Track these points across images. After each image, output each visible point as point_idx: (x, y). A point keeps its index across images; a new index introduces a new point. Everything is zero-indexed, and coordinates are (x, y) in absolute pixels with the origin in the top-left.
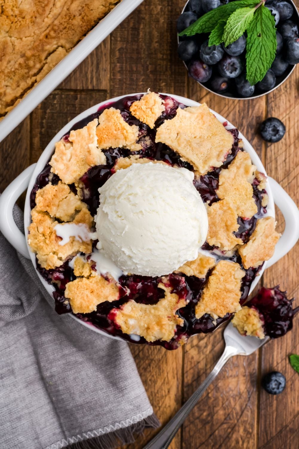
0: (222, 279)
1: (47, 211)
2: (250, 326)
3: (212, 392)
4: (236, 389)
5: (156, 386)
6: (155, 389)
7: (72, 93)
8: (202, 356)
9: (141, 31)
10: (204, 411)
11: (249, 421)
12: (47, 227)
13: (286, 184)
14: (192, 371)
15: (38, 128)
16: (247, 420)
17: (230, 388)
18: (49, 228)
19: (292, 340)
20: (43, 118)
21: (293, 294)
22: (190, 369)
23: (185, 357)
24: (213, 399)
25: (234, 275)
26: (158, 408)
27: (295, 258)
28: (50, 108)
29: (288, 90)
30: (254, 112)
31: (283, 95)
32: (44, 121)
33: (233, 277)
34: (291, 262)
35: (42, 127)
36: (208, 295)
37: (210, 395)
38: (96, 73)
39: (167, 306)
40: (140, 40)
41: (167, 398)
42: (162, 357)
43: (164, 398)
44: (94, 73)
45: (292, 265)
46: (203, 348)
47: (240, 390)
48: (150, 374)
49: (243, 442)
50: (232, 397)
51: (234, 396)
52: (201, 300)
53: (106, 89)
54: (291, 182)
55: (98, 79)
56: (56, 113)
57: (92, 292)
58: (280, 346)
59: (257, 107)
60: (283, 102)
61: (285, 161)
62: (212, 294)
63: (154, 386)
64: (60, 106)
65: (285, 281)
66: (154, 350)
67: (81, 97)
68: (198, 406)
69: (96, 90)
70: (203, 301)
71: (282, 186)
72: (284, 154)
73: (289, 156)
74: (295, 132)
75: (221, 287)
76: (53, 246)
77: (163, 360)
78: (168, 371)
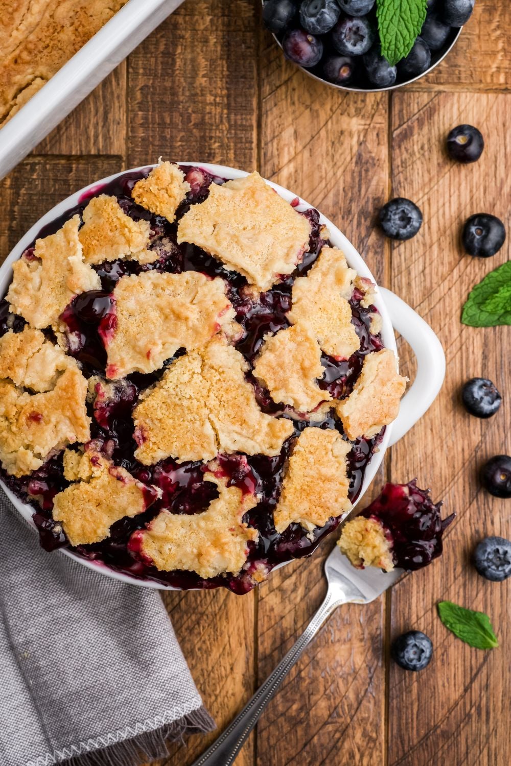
0: (311, 459)
1: (8, 378)
2: (369, 550)
3: (307, 669)
4: (348, 664)
5: (210, 658)
6: (207, 664)
7: (63, 162)
8: (288, 607)
9: (179, 58)
10: (294, 702)
11: (371, 720)
12: (12, 404)
13: (427, 311)
14: (271, 632)
15: (5, 220)
16: (369, 717)
17: (338, 662)
18: (15, 405)
19: (442, 577)
20: (14, 203)
21: (443, 497)
22: (268, 629)
23: (259, 608)
24: (308, 681)
25: (332, 451)
26: (213, 698)
27: (444, 436)
28: (26, 186)
29: (426, 154)
30: (370, 190)
31: (418, 162)
32: (16, 208)
33: (330, 453)
34: (437, 442)
35: (13, 219)
36: (292, 490)
37: (303, 674)
38: (103, 127)
39: (226, 511)
40: (177, 72)
41: (229, 679)
42: (220, 609)
43: (224, 680)
44: (100, 128)
45: (439, 448)
46: (289, 592)
47: (354, 665)
48: (199, 638)
49: (362, 756)
50: (341, 677)
51: (345, 676)
52: (281, 499)
53: (119, 153)
54: (435, 306)
55: (107, 138)
56: (36, 195)
57: (99, 505)
58: (421, 588)
59: (374, 182)
60: (418, 174)
61: (423, 271)
62: (298, 487)
63: (207, 659)
64: (42, 183)
65: (428, 476)
66: (205, 597)
67: (77, 168)
68: (283, 692)
69: (103, 156)
70: (284, 501)
71: (420, 314)
72: (421, 260)
73: (431, 264)
74: (439, 224)
75: (312, 473)
76: (23, 436)
77: (220, 613)
78: (230, 633)
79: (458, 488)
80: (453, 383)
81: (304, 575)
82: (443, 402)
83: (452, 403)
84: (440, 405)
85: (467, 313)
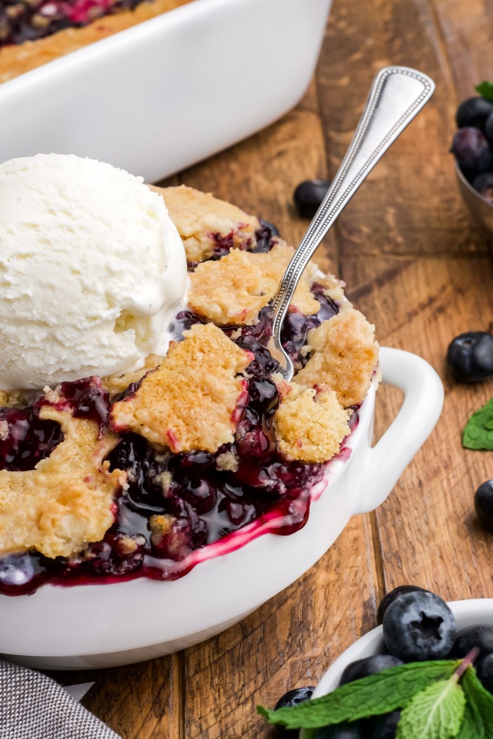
82: (453, 527)
83: (466, 527)
84: (449, 530)
85: (469, 436)
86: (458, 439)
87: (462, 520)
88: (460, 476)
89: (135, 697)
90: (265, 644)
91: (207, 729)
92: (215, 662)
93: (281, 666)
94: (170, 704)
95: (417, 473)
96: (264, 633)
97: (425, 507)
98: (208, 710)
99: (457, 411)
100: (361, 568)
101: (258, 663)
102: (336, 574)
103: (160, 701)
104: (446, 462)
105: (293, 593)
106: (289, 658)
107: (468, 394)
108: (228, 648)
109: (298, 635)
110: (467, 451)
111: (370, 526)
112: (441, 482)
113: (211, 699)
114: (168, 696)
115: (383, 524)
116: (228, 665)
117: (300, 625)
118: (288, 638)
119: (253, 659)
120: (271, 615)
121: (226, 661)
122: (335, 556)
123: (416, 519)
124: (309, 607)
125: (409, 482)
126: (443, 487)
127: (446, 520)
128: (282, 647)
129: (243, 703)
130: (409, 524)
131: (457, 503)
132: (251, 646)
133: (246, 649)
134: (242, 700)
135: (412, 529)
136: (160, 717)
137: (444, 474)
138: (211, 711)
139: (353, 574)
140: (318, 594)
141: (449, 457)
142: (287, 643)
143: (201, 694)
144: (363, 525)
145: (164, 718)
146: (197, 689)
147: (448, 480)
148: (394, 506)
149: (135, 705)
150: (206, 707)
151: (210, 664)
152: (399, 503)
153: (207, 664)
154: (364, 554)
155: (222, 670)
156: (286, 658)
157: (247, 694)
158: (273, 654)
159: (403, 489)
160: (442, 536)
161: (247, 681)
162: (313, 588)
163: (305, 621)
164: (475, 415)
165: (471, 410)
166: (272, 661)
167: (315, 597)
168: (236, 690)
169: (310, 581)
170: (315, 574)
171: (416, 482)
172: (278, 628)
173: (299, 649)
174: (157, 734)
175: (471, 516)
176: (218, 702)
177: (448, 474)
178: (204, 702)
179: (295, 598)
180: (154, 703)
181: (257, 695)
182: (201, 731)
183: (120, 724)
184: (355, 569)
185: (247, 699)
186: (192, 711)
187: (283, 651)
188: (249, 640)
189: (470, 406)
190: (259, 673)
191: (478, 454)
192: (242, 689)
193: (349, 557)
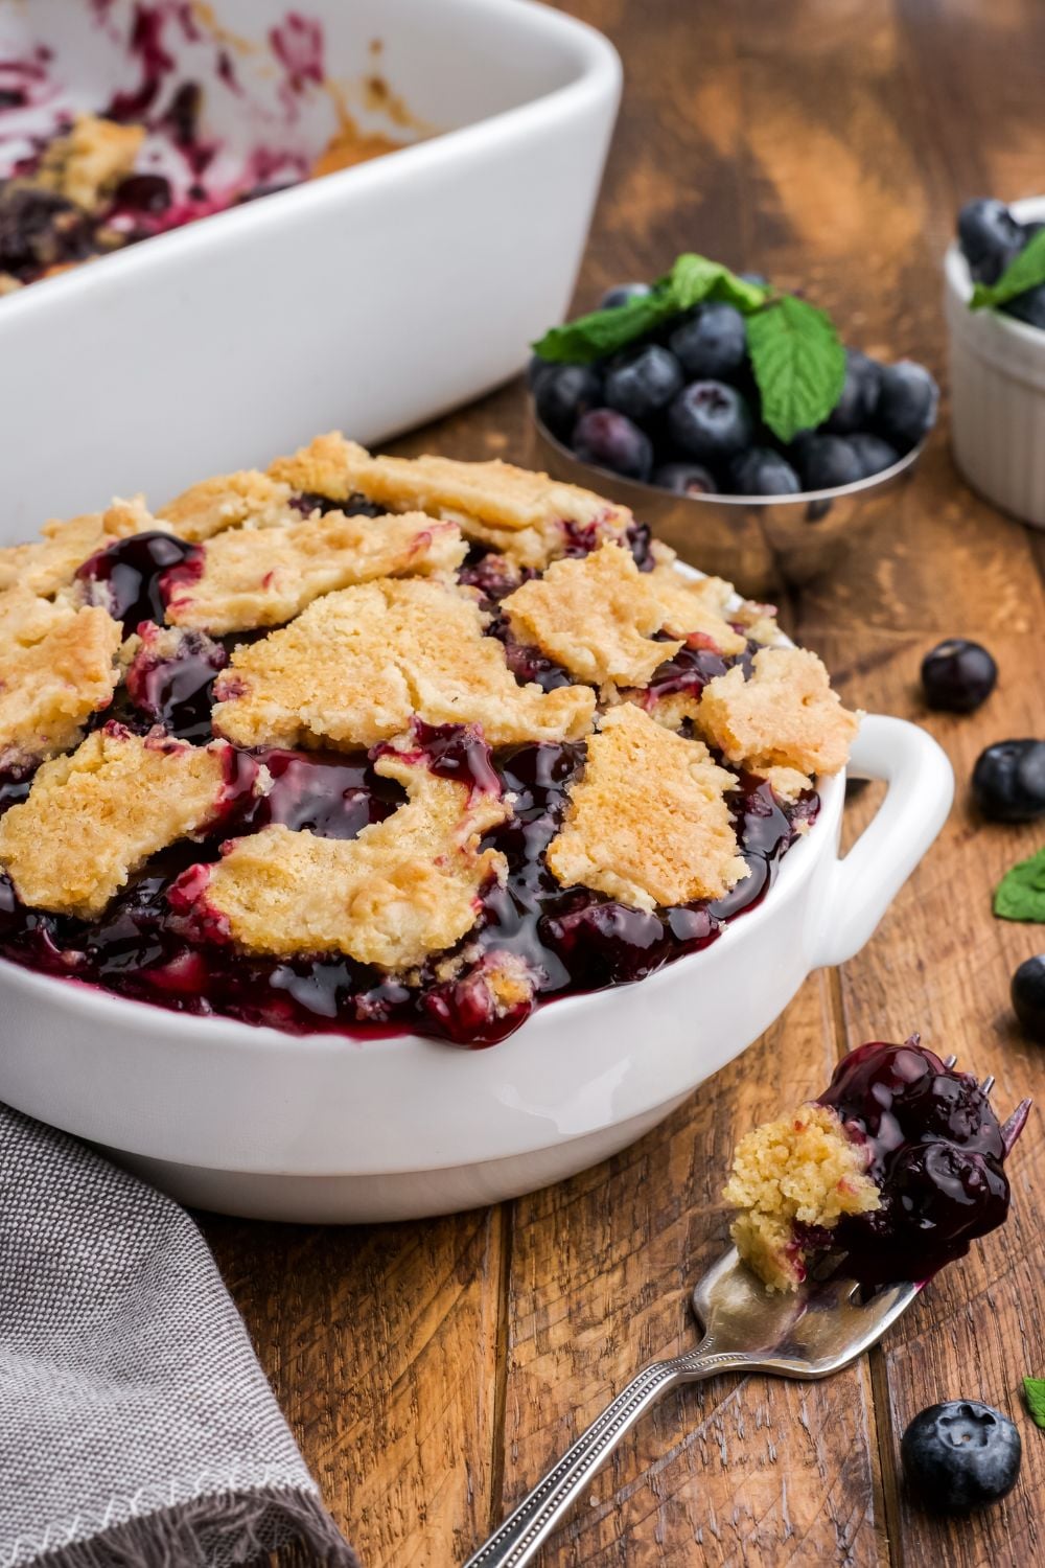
3: (650, 1521)
4: (772, 1513)
5: (359, 1490)
6: (351, 1503)
14: (542, 1438)
17: (742, 1509)
19: (1026, 1337)
22: (534, 1432)
23: (510, 1386)
24: (653, 1550)
37: (638, 1533)
41: (414, 1540)
42: (396, 1384)
43: (398, 1541)
46: (596, 1357)
47: (793, 1520)
48: (329, 1446)
50: (755, 1544)
51: (768, 1543)
58: (969, 1357)
66: (357, 1358)
70: (575, 819)
77: (398, 1391)
78: (422, 1437)
79: (1036, 1173)
80: (991, 1004)
81: (637, 1322)
82: (973, 1031)
83: (995, 1034)
84: (966, 1036)
85: (1006, 898)
86: (987, 902)
87: (990, 1022)
88: (987, 956)
89: (426, 1253)
90: (649, 1186)
91: (546, 1307)
92: (563, 1208)
93: (675, 1220)
94: (485, 1265)
95: (916, 949)
96: (647, 1170)
97: (928, 1000)
98: (549, 1278)
99: (985, 863)
100: (815, 1084)
101: (637, 1214)
102: (773, 1089)
103: (468, 1260)
104: (965, 936)
105: (699, 1114)
106: (689, 1208)
107: (1006, 838)
108: (586, 1188)
109: (704, 1177)
110: (1001, 922)
111: (833, 1025)
112: (956, 966)
113: (555, 1261)
114: (483, 1253)
115: (856, 1021)
116: (584, 1213)
117: (709, 1161)
118: (688, 1179)
119: (627, 1208)
120: (661, 1144)
121: (582, 1207)
122: (771, 1062)
123: (910, 1016)
124: (726, 1137)
125: (901, 961)
126: (957, 972)
127: (963, 1021)
128: (677, 1192)
129: (608, 1271)
130: (899, 1023)
131: (982, 997)
132: (625, 1188)
133: (617, 1192)
134: (607, 1265)
135: (904, 1030)
136: (467, 1284)
137: (960, 953)
138: (553, 1279)
139: (801, 1092)
140: (741, 1118)
141: (971, 930)
142: (686, 1187)
143: (538, 1254)
144: (821, 1020)
145: (474, 1287)
146: (531, 1246)
147: (968, 963)
148: (875, 996)
149: (426, 1263)
150: (546, 1273)
151: (555, 1211)
152: (883, 992)
153: (550, 1210)
154: (821, 1063)
155: (574, 1220)
156: (683, 1209)
157: (616, 1256)
158: (662, 1203)
159: (890, 972)
160: (954, 1044)
161: (616, 1239)
162: (734, 1108)
163: (718, 1156)
164: (1018, 869)
165: (1012, 861)
166: (659, 1213)
167: (736, 1122)
168: (597, 1251)
169: (729, 1098)
170: (736, 1088)
171: (913, 963)
172: (672, 1164)
173: (705, 1196)
174: (462, 1309)
175: (1003, 1017)
176: (565, 1267)
177: (968, 953)
178: (542, 1266)
179: (702, 1120)
180: (458, 1263)
181: (632, 1260)
182: (535, 1309)
183: (399, 1290)
184: (803, 1084)
185: (614, 1266)
186: (522, 1278)
187: (679, 1199)
188: (623, 1178)
189: (1008, 856)
190: (636, 1227)
191: (1019, 928)
192: (606, 1251)
193: (797, 1066)
